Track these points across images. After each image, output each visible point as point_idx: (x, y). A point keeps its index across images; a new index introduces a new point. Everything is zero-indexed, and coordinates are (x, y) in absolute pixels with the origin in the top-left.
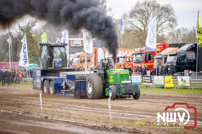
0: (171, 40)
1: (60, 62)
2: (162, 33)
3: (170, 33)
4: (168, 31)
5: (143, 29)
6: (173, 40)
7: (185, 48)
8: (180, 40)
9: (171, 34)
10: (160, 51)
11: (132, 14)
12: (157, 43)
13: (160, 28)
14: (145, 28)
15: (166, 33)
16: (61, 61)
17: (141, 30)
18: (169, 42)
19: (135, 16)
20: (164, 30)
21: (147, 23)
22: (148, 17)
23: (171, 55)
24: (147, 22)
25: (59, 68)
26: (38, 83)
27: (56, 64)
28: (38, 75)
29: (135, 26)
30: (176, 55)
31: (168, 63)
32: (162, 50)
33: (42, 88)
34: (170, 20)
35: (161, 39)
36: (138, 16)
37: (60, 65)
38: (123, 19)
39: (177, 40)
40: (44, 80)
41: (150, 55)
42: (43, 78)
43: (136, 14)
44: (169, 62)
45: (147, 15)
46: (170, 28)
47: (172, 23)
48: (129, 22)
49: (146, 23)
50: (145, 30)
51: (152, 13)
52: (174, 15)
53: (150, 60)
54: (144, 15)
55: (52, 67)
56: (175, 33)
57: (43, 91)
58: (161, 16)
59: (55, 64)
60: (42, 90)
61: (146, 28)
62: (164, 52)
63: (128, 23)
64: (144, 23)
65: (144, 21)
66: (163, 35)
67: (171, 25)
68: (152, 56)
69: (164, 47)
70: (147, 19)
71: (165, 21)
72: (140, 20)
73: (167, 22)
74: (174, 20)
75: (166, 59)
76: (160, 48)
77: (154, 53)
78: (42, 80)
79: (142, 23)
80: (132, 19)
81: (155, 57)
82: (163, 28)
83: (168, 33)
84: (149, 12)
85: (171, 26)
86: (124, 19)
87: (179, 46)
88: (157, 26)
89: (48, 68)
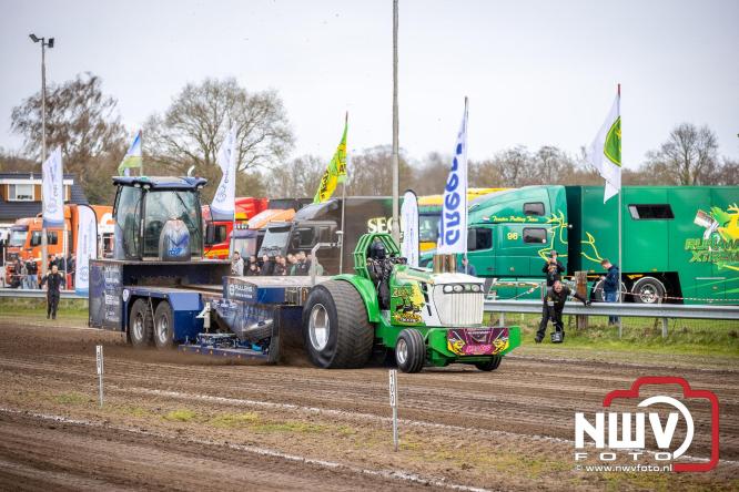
0: (279, 189)
1: (183, 241)
2: (255, 169)
3: (274, 170)
4: (267, 164)
5: (202, 156)
6: (285, 189)
7: (310, 210)
8: (301, 189)
9: (278, 173)
10: (245, 217)
11: (174, 118)
12: (236, 196)
13: (248, 157)
14: (207, 155)
15: (264, 169)
16: (186, 237)
17: (196, 160)
18: (273, 194)
19: (181, 121)
20: (260, 160)
21: (215, 141)
22: (217, 126)
23: (273, 230)
24: (212, 138)
25: (179, 259)
26: (111, 308)
27: (171, 247)
28: (108, 280)
29: (181, 150)
30: (286, 229)
31: (266, 249)
32: (250, 216)
33: (125, 324)
34: (274, 135)
35: (251, 185)
36: (190, 122)
37: (183, 252)
38: (149, 131)
39: (294, 190)
40: (133, 298)
41: (217, 229)
42: (131, 291)
43: (184, 117)
44: (269, 247)
45: (212, 120)
46: (275, 157)
47: (279, 142)
48: (166, 137)
49: (212, 142)
50: (207, 160)
51: (225, 115)
52: (287, 121)
53: (219, 241)
54: (205, 120)
55: (156, 255)
56: (290, 170)
57: (128, 333)
58: (252, 124)
59: (166, 245)
60: (123, 330)
61: (211, 155)
62: (256, 221)
63: (164, 140)
64: (207, 142)
65: (204, 136)
66: (259, 174)
67: (278, 147)
68: (223, 230)
69: (257, 207)
70: (212, 131)
71: (262, 138)
72: (196, 132)
73: (268, 140)
74: (284, 136)
75: (260, 240)
76: (246, 209)
77: (228, 224)
78: (125, 299)
79: (202, 142)
80: (174, 131)
81: (231, 234)
82: (256, 157)
83: (270, 171)
84: (218, 113)
85: (278, 152)
86: (152, 129)
87: (297, 204)
88: (242, 151)
89: (144, 259)
